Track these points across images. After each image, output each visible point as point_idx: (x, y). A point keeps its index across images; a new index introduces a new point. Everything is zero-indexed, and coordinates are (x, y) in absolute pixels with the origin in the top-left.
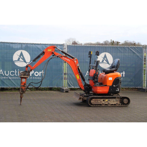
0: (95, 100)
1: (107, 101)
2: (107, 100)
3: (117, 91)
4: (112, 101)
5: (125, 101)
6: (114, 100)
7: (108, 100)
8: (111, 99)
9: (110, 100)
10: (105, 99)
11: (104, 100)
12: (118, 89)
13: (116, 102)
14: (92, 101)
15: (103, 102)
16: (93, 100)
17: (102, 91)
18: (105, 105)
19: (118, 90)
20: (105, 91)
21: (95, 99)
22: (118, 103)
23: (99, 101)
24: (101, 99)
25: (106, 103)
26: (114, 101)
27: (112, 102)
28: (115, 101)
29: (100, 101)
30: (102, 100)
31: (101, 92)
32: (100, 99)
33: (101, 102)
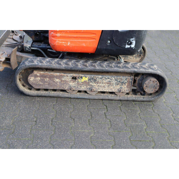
0: (41, 76)
1: (85, 82)
2: (85, 79)
3: (127, 46)
4: (104, 81)
5: (151, 85)
6: (113, 79)
7: (89, 79)
8: (100, 76)
9: (95, 80)
10: (81, 75)
11: (74, 78)
12: (134, 42)
13: (118, 87)
14: (31, 79)
15: (72, 84)
16: (36, 76)
17: (73, 45)
18: (80, 91)
19: (131, 43)
20: (84, 45)
21: (42, 73)
22: (125, 88)
23: (57, 80)
24: (66, 75)
25: (83, 88)
26: (109, 83)
27: (104, 86)
28: (114, 82)
29: (62, 81)
30: (67, 77)
31: (68, 47)
32: (63, 74)
33: (66, 82)
